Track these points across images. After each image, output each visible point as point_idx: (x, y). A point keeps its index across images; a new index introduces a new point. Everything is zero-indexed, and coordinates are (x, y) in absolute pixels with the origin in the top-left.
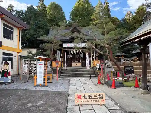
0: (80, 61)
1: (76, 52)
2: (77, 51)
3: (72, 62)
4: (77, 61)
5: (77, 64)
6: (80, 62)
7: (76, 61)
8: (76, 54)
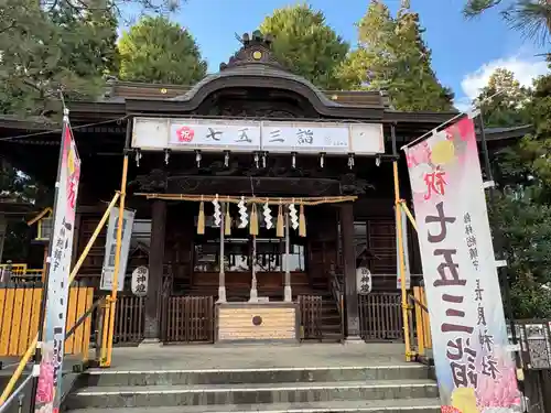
0: (288, 290)
1: (254, 216)
2: (267, 212)
3: (222, 299)
4: (260, 294)
5: (257, 321)
6: (288, 298)
7: (254, 291)
8: (254, 231)
